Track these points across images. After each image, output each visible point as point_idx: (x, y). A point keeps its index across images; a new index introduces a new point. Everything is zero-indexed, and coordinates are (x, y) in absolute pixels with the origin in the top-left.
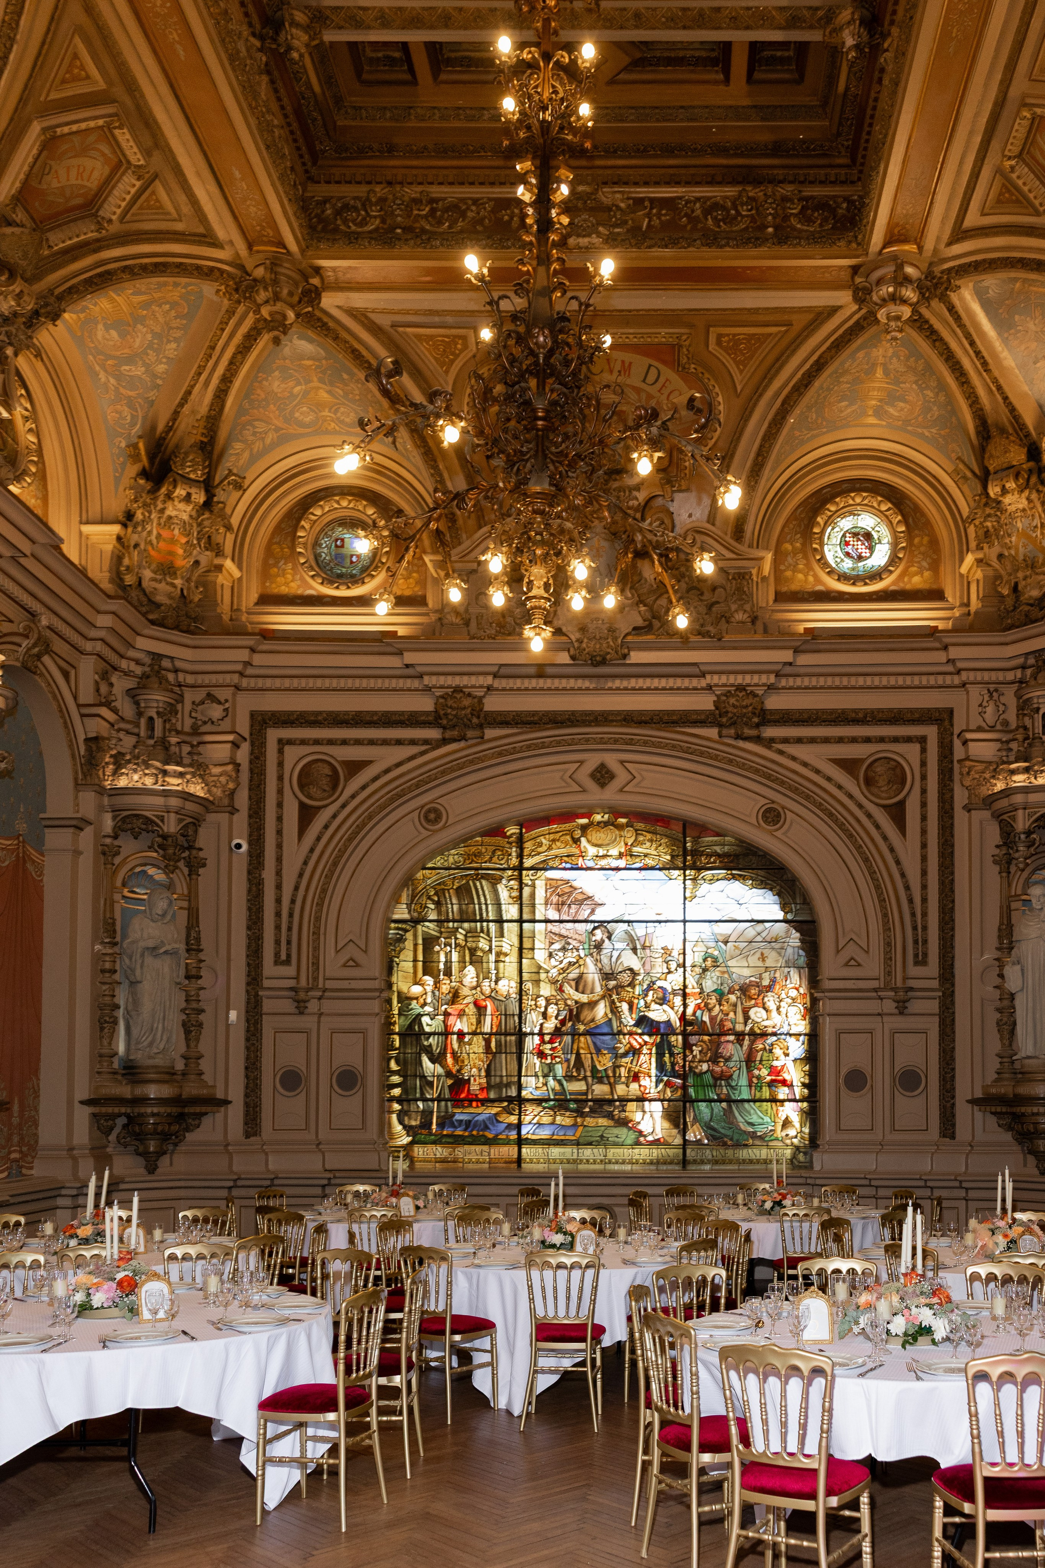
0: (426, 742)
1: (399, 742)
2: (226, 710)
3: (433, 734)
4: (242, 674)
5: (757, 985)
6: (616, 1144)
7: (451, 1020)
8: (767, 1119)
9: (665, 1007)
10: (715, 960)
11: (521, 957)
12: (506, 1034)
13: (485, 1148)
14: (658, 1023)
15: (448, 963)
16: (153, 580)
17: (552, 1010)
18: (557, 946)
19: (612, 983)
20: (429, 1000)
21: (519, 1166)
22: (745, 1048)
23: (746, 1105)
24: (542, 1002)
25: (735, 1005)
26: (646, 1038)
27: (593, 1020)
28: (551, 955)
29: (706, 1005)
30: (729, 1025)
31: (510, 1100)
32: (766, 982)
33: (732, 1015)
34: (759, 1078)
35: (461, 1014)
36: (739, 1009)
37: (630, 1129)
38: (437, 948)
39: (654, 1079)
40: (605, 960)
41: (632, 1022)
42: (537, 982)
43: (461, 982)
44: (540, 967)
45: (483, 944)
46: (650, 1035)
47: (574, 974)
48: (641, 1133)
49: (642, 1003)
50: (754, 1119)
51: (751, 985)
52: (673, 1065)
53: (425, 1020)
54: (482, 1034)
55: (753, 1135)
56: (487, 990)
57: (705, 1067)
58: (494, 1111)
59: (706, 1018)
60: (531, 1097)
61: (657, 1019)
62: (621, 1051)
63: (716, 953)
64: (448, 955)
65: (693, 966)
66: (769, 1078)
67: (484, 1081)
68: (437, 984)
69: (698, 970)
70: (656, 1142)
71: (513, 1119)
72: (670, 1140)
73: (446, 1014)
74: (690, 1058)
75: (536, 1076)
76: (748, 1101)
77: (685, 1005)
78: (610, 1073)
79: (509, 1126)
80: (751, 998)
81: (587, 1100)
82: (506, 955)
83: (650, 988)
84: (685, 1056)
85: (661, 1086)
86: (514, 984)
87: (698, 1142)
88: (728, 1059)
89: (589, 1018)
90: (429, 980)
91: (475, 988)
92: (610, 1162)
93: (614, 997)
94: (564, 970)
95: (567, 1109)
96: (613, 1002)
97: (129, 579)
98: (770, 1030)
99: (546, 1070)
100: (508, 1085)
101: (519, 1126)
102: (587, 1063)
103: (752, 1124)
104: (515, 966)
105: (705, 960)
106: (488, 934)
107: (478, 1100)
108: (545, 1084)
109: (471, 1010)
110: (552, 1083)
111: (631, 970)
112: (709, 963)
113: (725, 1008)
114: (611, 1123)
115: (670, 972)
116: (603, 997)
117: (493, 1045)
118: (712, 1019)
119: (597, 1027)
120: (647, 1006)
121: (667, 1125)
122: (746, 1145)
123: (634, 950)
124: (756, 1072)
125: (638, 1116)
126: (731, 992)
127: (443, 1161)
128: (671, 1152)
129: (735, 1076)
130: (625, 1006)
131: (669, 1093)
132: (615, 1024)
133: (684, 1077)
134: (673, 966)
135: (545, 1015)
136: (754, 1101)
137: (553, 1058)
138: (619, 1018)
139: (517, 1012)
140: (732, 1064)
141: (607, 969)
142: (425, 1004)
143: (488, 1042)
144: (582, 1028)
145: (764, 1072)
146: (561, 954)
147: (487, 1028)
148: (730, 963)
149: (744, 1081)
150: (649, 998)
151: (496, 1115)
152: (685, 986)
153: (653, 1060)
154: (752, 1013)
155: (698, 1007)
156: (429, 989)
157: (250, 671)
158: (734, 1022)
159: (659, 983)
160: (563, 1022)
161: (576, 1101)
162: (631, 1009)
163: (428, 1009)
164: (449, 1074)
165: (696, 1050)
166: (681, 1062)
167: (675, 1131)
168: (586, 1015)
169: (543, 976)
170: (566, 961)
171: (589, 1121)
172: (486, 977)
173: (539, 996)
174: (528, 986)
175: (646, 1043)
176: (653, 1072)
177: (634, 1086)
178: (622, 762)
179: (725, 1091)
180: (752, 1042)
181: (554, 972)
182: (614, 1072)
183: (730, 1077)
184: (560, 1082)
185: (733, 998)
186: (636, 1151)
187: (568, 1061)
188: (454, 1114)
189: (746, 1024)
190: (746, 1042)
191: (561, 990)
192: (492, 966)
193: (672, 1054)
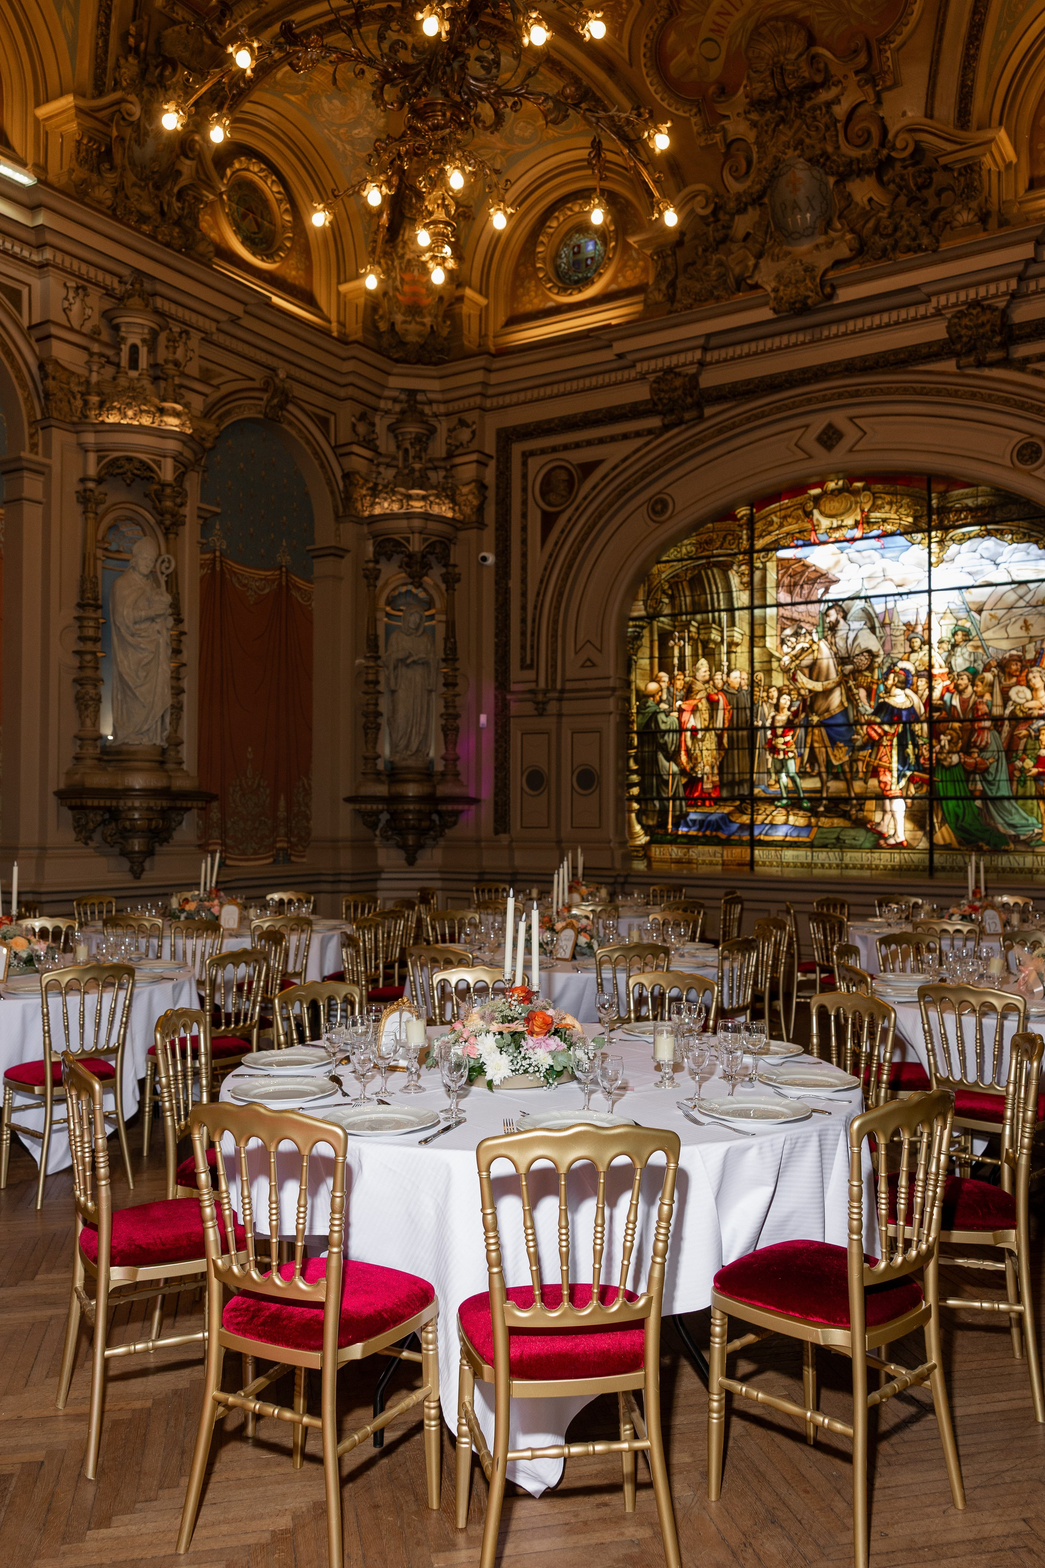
0: (650, 432)
1: (625, 437)
2: (473, 432)
3: (655, 422)
4: (483, 395)
5: (1020, 659)
6: (853, 847)
7: (686, 716)
8: (1033, 820)
9: (908, 691)
10: (967, 633)
11: (752, 646)
12: (738, 729)
13: (718, 849)
14: (900, 710)
15: (682, 657)
16: (404, 322)
17: (785, 700)
18: (788, 632)
19: (849, 668)
20: (665, 697)
21: (752, 869)
22: (1005, 734)
23: (1006, 803)
24: (774, 693)
25: (992, 685)
26: (886, 728)
27: (828, 710)
28: (783, 642)
29: (956, 686)
30: (984, 709)
31: (742, 798)
32: (1030, 656)
33: (987, 697)
34: (1023, 770)
35: (695, 710)
36: (997, 689)
37: (868, 830)
38: (672, 643)
39: (895, 774)
40: (841, 643)
41: (870, 711)
42: (768, 672)
43: (694, 677)
44: (771, 656)
45: (715, 636)
46: (891, 724)
47: (807, 661)
48: (881, 835)
49: (882, 687)
50: (1016, 820)
51: (1012, 658)
52: (917, 757)
53: (662, 717)
54: (714, 729)
55: (1016, 839)
56: (719, 683)
57: (955, 759)
58: (726, 810)
59: (956, 702)
60: (763, 795)
61: (899, 706)
62: (858, 743)
63: (968, 625)
64: (682, 650)
65: (941, 642)
66: (1035, 771)
67: (716, 779)
68: (672, 679)
69: (947, 646)
70: (899, 846)
71: (746, 819)
72: (914, 844)
73: (681, 711)
74: (937, 748)
75: (769, 772)
76: (1008, 798)
77: (931, 688)
78: (847, 769)
79: (742, 826)
80: (1011, 675)
81: (822, 799)
82: (737, 645)
83: (890, 670)
84: (931, 747)
85: (903, 782)
86: (745, 676)
87: (947, 847)
88: (983, 750)
89: (823, 708)
90: (664, 676)
91: (707, 682)
92: (847, 867)
93: (851, 683)
94: (797, 657)
95: (801, 808)
96: (849, 690)
97: (383, 326)
98: (1036, 713)
99: (778, 766)
100: (741, 783)
101: (751, 826)
102: (822, 758)
103: (1013, 826)
104: (746, 656)
105: (954, 634)
106: (720, 624)
107: (710, 799)
108: (778, 781)
109: (703, 705)
110: (784, 779)
111: (869, 652)
112: (959, 637)
113: (980, 688)
114: (847, 823)
115: (913, 651)
116: (839, 684)
117: (725, 740)
118: (963, 702)
119: (832, 717)
120: (888, 691)
121: (910, 826)
122: (1007, 852)
123: (873, 629)
124: (1019, 764)
125: (877, 817)
126: (987, 668)
127: (679, 861)
128: (916, 857)
129: (992, 770)
130: (862, 693)
131: (912, 790)
132: (851, 714)
133: (931, 771)
134: (917, 643)
135: (777, 707)
136: (1016, 798)
137: (785, 753)
138: (856, 707)
139: (748, 705)
140: (987, 755)
141: (843, 653)
142: (661, 701)
143: (720, 738)
144: (815, 719)
145: (1029, 763)
146: (793, 640)
147: (719, 724)
148: (985, 636)
149: (1003, 775)
150: (890, 682)
151: (730, 814)
152: (931, 666)
153: (895, 752)
154: (1013, 693)
155: (947, 689)
156: (664, 685)
157: (491, 391)
158: (991, 705)
159: (902, 665)
160: (795, 714)
161: (809, 799)
162: (869, 697)
163: (664, 706)
164: (683, 772)
165: (944, 740)
166: (926, 754)
167: (920, 834)
168: (821, 705)
169: (775, 665)
170: (799, 647)
171: (824, 821)
172: (719, 669)
173: (771, 687)
174: (760, 676)
175: (886, 733)
176: (895, 765)
177: (873, 782)
178: (851, 419)
179: (979, 786)
180: (1013, 728)
181: (786, 660)
182: (851, 767)
183: (987, 770)
184: (793, 779)
185: (989, 676)
186: (876, 855)
187: (801, 755)
188: (688, 814)
189: (1005, 706)
190: (1006, 728)
191: (794, 679)
192: (724, 657)
193: (916, 746)
